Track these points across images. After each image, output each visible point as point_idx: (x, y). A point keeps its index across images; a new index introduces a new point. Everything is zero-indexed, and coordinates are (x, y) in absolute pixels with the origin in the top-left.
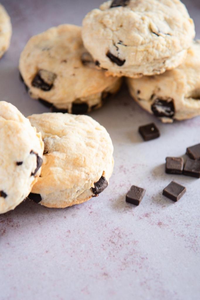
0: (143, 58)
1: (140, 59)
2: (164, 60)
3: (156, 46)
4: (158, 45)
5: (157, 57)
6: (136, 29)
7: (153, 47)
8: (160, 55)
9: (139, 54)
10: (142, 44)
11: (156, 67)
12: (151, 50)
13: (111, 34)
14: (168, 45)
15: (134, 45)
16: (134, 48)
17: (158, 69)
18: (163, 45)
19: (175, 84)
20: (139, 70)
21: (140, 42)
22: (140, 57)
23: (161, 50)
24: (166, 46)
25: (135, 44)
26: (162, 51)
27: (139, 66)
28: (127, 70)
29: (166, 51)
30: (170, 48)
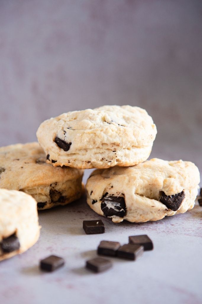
0: (90, 139)
1: (85, 140)
2: (115, 146)
3: (105, 130)
4: (107, 129)
5: (105, 141)
6: (88, 118)
7: (102, 131)
8: (108, 139)
9: (85, 135)
10: (90, 128)
11: (105, 156)
12: (98, 133)
13: (63, 123)
14: (119, 132)
15: (82, 129)
16: (82, 131)
17: (109, 160)
18: (113, 131)
19: (127, 178)
20: (86, 157)
21: (89, 126)
22: (86, 139)
23: (110, 134)
24: (116, 132)
25: (83, 128)
26: (111, 136)
27: (86, 150)
28: (74, 157)
29: (116, 136)
30: (120, 135)
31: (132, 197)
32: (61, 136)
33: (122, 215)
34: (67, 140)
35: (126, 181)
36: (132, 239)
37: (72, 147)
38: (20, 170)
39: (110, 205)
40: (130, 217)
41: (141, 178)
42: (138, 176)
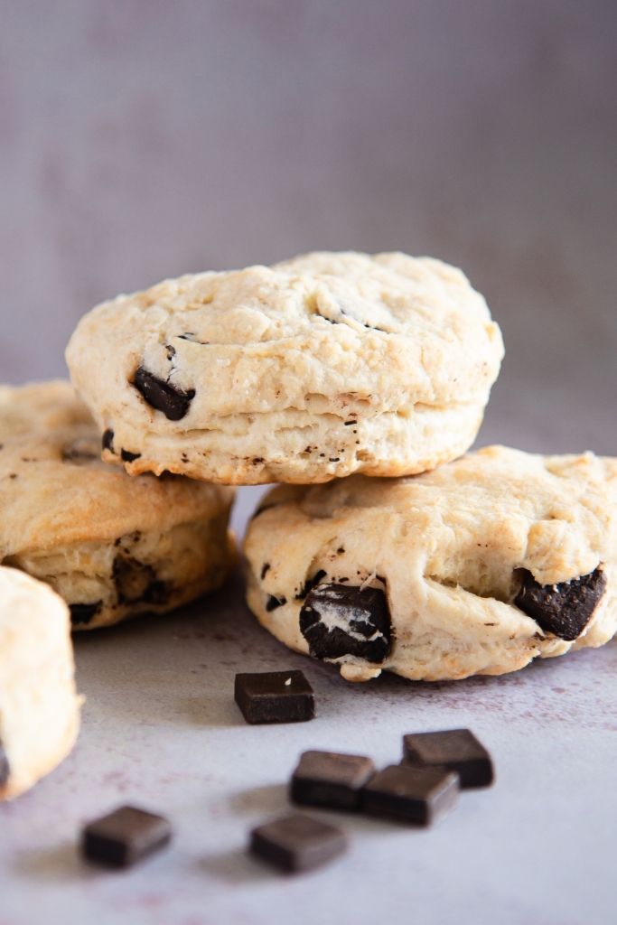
0: (262, 379)
1: (246, 383)
2: (354, 404)
3: (316, 344)
4: (324, 343)
5: (319, 387)
6: (256, 300)
7: (305, 348)
8: (327, 379)
9: (245, 363)
10: (265, 339)
11: (318, 438)
12: (293, 355)
13: (163, 317)
14: (367, 352)
15: (235, 342)
16: (234, 348)
17: (330, 453)
18: (345, 349)
19: (396, 520)
20: (248, 444)
21: (260, 332)
22: (248, 377)
23: (334, 360)
24: (359, 355)
25: (239, 336)
26: (340, 368)
27: (248, 416)
28: (204, 442)
29: (358, 369)
30: (373, 363)
31: (413, 589)
32: (157, 366)
33: (377, 652)
34: (180, 380)
35: (393, 531)
36: (417, 745)
37: (196, 404)
38: (7, 486)
39: (333, 618)
40: (406, 663)
41: (448, 520)
42: (436, 513)
